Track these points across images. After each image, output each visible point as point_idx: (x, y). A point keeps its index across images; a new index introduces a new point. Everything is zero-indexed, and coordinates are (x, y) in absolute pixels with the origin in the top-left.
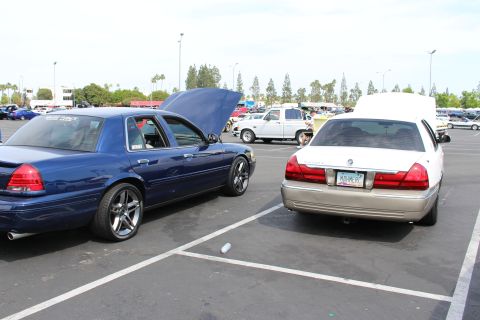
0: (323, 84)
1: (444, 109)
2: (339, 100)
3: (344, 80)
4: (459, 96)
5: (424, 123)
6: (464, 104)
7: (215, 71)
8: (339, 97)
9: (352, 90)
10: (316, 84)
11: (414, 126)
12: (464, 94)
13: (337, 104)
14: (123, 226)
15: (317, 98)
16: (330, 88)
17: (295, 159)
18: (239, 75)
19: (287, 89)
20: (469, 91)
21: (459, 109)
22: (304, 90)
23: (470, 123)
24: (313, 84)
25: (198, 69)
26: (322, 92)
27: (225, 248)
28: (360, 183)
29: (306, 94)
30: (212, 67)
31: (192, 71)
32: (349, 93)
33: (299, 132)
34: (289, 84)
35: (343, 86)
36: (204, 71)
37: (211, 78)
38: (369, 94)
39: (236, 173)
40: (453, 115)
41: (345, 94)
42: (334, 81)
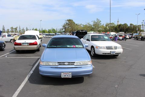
0: (14, 28)
1: (45, 33)
2: (19, 32)
3: (20, 27)
4: (48, 30)
5: (37, 35)
6: (49, 32)
9: (22, 29)
10: (12, 28)
11: (35, 36)
13: (18, 33)
15: (12, 32)
16: (16, 29)
17: (16, 42)
20: (50, 29)
22: (9, 29)
23: (50, 36)
26: (14, 30)
27: (6, 56)
28: (27, 45)
29: (9, 31)
33: (11, 40)
34: (4, 28)
35: (20, 28)
38: (27, 30)
39: (3, 46)
40: (46, 35)
41: (20, 30)
42: (17, 27)
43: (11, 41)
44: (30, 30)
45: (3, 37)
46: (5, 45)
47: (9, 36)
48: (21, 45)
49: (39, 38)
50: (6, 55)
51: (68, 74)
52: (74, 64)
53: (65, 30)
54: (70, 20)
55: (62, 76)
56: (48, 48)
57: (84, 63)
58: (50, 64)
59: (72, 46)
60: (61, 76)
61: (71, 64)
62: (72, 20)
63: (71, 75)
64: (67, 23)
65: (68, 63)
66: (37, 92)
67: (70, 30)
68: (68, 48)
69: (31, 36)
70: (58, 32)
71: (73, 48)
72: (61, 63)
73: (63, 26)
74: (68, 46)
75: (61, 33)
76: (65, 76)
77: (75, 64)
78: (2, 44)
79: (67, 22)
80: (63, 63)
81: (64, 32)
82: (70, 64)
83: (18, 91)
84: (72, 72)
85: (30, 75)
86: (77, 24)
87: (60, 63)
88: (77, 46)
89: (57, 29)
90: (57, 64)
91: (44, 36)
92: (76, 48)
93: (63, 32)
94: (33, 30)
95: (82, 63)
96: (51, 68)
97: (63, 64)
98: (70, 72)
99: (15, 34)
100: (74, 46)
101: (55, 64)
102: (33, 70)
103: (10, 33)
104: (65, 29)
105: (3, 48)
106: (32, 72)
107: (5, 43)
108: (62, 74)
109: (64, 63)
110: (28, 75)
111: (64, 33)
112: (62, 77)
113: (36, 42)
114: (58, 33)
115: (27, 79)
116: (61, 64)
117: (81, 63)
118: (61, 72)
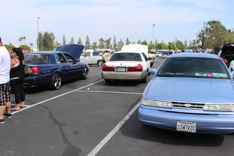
1: (161, 50)
2: (113, 47)
3: (115, 38)
4: (167, 44)
5: (143, 54)
6: (170, 48)
7: (52, 34)
8: (113, 46)
9: (119, 43)
10: (101, 40)
12: (169, 43)
13: (112, 49)
14: (58, 85)
15: (102, 47)
16: (108, 42)
17: (105, 65)
18: (64, 36)
19: (88, 42)
20: (172, 42)
21: (168, 50)
22: (96, 43)
24: (100, 40)
25: (43, 34)
26: (105, 44)
27: (88, 89)
28: (124, 70)
29: (97, 45)
30: (50, 33)
31: (40, 35)
32: (118, 44)
33: (99, 61)
34: (88, 40)
35: (115, 40)
36: (46, 35)
37: (50, 38)
38: (127, 44)
39: (84, 72)
40: (164, 53)
41: (116, 44)
42: (110, 38)
43: (98, 64)
44: (134, 43)
45: (85, 56)
46: (88, 70)
47: (95, 54)
48: (114, 71)
49: (147, 59)
50: (88, 87)
51: (189, 125)
52: (202, 107)
53: (203, 44)
54: (214, 22)
55: (178, 128)
56: (158, 75)
57: (223, 106)
58: (158, 104)
59: (205, 75)
60: (176, 128)
61: (197, 107)
62: (218, 22)
63: (195, 128)
64: (207, 30)
65: (191, 105)
66: (132, 149)
67: (214, 43)
68: (197, 77)
69: (131, 54)
70: (189, 48)
71: (207, 77)
72: (178, 103)
73: (199, 36)
74: (197, 74)
75: (194, 49)
76: (184, 128)
77: (206, 108)
78: (83, 68)
79: (209, 26)
80: (181, 103)
81: (202, 47)
82: (194, 107)
83: (102, 144)
84: (198, 123)
85: (124, 122)
86: (230, 31)
87: (176, 104)
88: (215, 74)
89: (186, 42)
90: (170, 105)
91: (160, 55)
92: (212, 78)
93: (199, 47)
94: (138, 43)
95: (218, 108)
96: (160, 110)
97: (181, 106)
98: (193, 122)
99: (107, 52)
100: (210, 75)
101: (167, 105)
102: (131, 115)
103: (98, 50)
104: (203, 41)
105: (84, 74)
106: (128, 118)
107: (88, 66)
108: (178, 123)
109: (184, 103)
110: (120, 121)
111: (201, 49)
112: (179, 130)
113: (141, 65)
114: (188, 50)
115: (117, 128)
116: (178, 106)
117: (217, 106)
118: (177, 121)
